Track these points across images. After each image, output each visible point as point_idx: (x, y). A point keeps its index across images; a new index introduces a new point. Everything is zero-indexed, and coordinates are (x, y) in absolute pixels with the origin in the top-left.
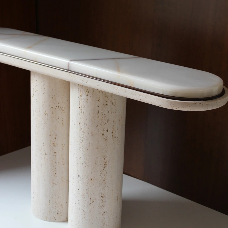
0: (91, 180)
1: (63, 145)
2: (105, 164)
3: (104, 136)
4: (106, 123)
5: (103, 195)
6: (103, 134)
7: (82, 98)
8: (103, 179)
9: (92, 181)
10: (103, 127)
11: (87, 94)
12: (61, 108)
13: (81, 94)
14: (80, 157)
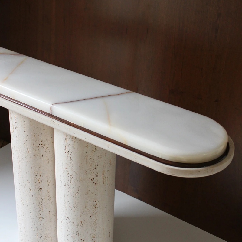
0: (81, 222)
1: (49, 182)
2: (95, 207)
3: (94, 181)
4: (95, 168)
5: (94, 236)
6: (93, 179)
7: (68, 143)
8: (94, 221)
9: (82, 224)
10: (92, 172)
11: (73, 140)
12: (44, 145)
13: (67, 139)
14: (68, 200)
